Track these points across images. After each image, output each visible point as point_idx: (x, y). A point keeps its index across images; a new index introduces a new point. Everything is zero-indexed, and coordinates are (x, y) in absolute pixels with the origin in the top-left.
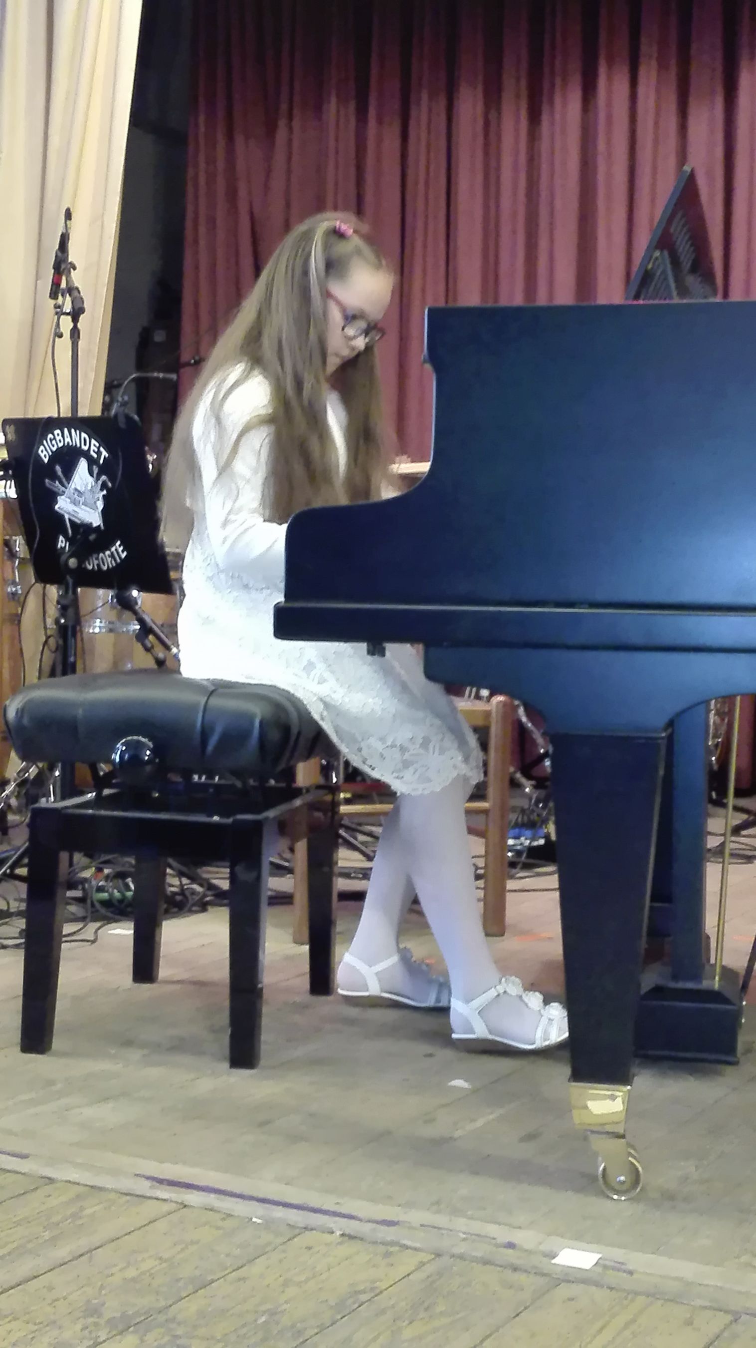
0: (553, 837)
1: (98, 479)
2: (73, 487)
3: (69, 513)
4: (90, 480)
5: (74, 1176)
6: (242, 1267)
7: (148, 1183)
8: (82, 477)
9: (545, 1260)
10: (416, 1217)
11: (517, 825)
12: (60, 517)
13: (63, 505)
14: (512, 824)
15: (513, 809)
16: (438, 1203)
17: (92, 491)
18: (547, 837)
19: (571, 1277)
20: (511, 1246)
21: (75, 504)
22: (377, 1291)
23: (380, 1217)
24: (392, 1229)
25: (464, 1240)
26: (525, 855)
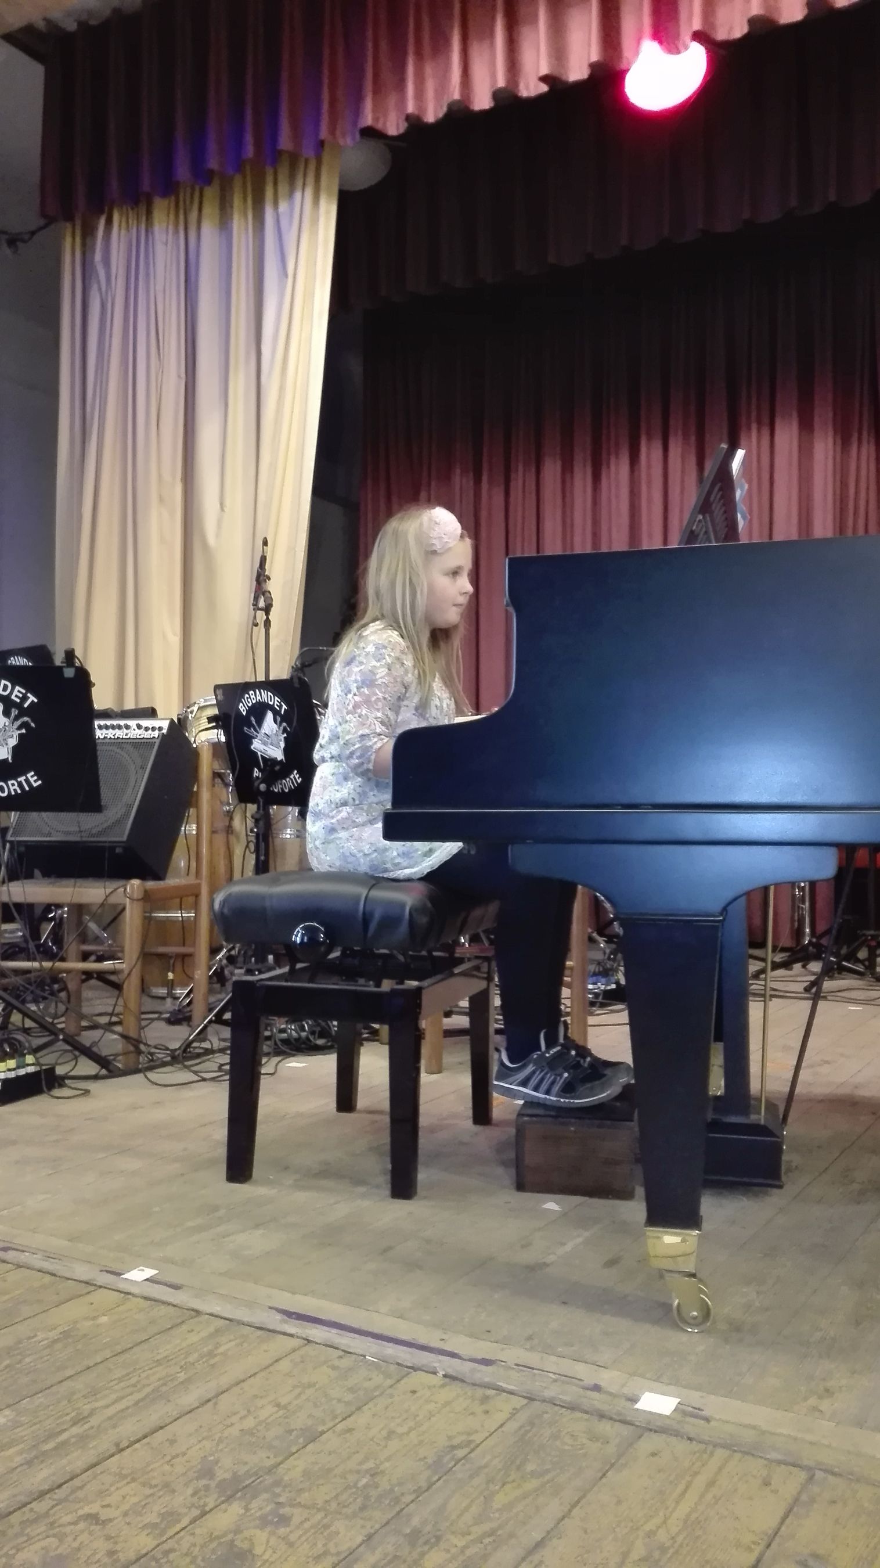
0: (623, 982)
1: (280, 725)
2: (263, 732)
3: (261, 752)
4: (275, 726)
5: (217, 1309)
6: (349, 1416)
7: (279, 1317)
8: (269, 724)
9: (628, 1404)
10: (512, 1355)
11: (595, 974)
12: (254, 754)
13: (257, 745)
14: (591, 974)
15: (592, 961)
16: (530, 1338)
17: (276, 735)
18: (617, 983)
19: (654, 1426)
20: (597, 1388)
21: (265, 745)
22: (472, 1446)
23: (479, 1356)
24: (490, 1369)
25: (555, 1381)
26: (601, 997)
